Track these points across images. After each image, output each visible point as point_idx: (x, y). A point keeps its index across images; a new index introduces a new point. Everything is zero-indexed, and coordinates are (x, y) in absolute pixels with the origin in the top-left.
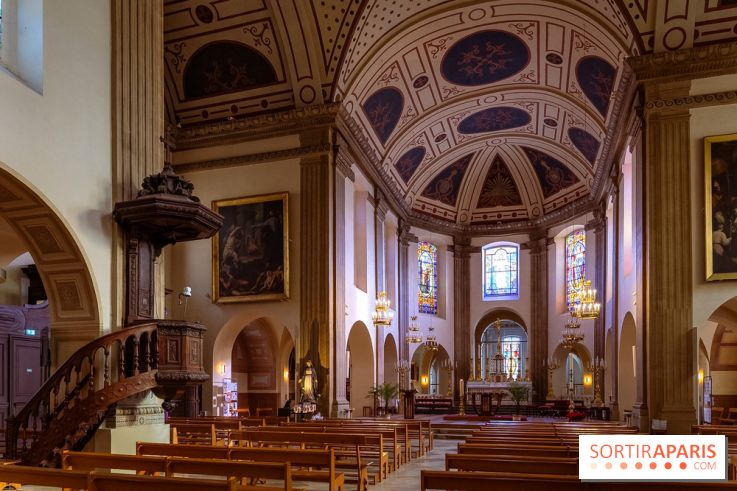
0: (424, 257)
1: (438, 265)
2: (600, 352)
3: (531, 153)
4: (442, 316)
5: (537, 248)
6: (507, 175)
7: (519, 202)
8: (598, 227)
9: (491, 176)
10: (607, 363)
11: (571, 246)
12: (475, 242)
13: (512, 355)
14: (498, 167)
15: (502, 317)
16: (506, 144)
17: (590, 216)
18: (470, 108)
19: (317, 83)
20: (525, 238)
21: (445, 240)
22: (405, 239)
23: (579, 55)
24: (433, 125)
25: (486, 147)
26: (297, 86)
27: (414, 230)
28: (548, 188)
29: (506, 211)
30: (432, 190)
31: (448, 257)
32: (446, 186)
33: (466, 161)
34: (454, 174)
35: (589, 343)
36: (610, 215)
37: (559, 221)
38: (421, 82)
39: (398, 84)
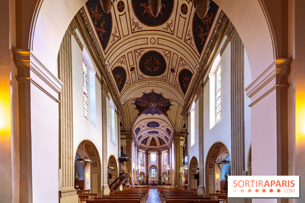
0: (141, 155)
1: (143, 156)
2: (169, 175)
3: (159, 138)
4: (144, 166)
5: (159, 154)
6: (154, 140)
7: (156, 145)
8: (168, 152)
9: (152, 140)
10: (170, 176)
11: (164, 154)
12: (149, 152)
13: (153, 173)
14: (153, 139)
15: (153, 166)
16: (155, 136)
17: (167, 150)
18: (150, 130)
19: (129, 128)
20: (157, 152)
21: (144, 151)
22: (138, 151)
23: (166, 128)
24: (144, 132)
25: (151, 136)
26: (126, 128)
27: (139, 150)
28: (161, 144)
29: (154, 147)
30: (142, 142)
31: (145, 155)
32: (145, 141)
33: (148, 138)
34: (146, 139)
35: (167, 173)
36: (170, 151)
37: (163, 150)
38: (143, 127)
39: (140, 127)
